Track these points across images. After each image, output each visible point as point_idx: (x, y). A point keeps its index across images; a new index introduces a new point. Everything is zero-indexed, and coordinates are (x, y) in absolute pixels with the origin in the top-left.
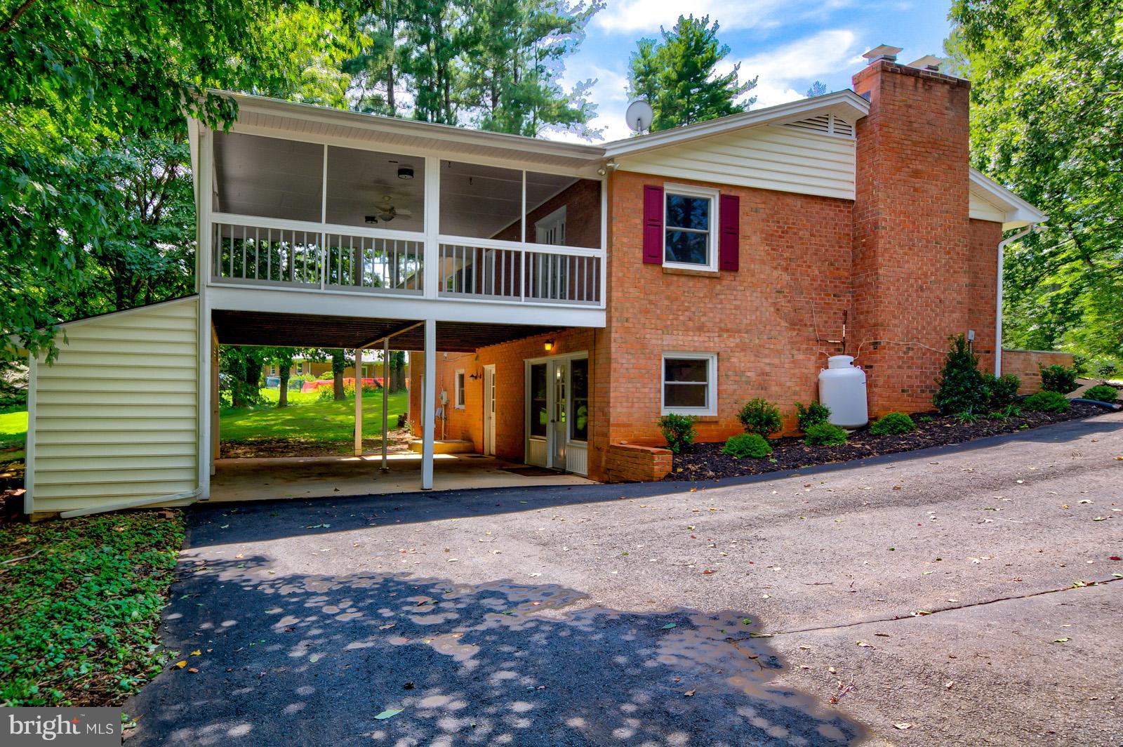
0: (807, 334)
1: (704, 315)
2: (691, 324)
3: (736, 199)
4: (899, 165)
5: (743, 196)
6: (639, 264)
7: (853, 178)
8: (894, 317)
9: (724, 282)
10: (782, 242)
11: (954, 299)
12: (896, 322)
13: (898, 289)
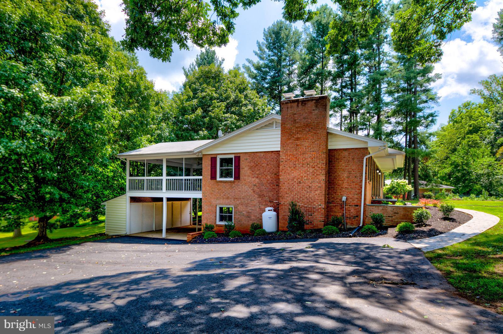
0: (265, 199)
1: (229, 194)
2: (225, 197)
3: (239, 157)
4: (290, 137)
5: (241, 155)
6: (210, 180)
7: (280, 142)
8: (287, 194)
9: (235, 183)
10: (256, 169)
11: (317, 185)
12: (288, 195)
13: (289, 183)
